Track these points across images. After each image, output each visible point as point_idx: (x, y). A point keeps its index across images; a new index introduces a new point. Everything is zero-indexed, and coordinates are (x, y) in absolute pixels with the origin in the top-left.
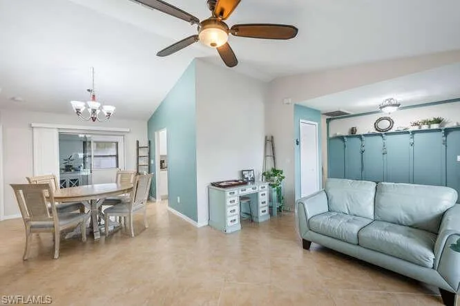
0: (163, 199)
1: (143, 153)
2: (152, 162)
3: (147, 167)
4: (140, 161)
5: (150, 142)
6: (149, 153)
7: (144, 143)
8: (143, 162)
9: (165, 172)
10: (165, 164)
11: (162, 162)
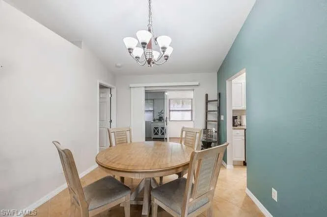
0: (236, 165)
1: (213, 107)
2: (222, 118)
3: (216, 123)
4: (209, 116)
5: (219, 95)
6: (219, 108)
7: (213, 96)
8: (212, 117)
9: (238, 131)
10: (238, 121)
11: (235, 118)
